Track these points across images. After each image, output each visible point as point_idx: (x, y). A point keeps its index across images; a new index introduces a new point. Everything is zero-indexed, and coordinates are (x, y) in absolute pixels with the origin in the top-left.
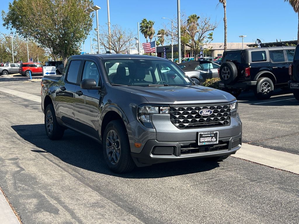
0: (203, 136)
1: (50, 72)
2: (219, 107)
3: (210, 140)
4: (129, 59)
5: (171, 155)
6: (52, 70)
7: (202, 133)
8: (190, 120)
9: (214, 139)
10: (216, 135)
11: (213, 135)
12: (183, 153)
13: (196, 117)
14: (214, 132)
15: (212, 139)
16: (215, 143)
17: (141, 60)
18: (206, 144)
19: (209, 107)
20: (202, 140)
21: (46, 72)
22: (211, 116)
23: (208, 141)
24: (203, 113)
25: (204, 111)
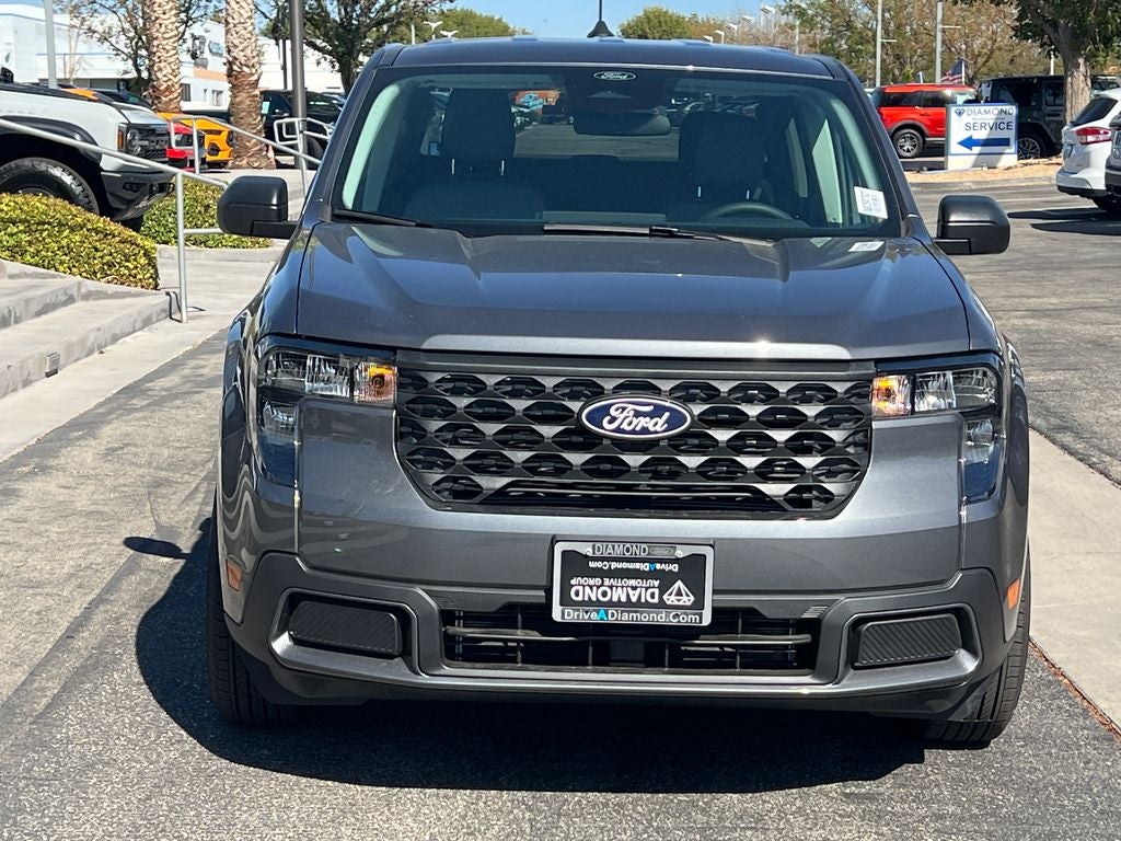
0: (592, 564)
1: (982, 135)
3: (646, 597)
6: (997, 126)
7: (587, 549)
8: (520, 456)
10: (692, 569)
11: (675, 568)
13: (563, 442)
14: (680, 553)
15: (662, 591)
16: (687, 619)
17: (610, 76)
18: (611, 620)
19: (666, 386)
20: (583, 589)
21: (965, 135)
22: (678, 443)
23: (634, 599)
24: (610, 422)
25: (624, 409)
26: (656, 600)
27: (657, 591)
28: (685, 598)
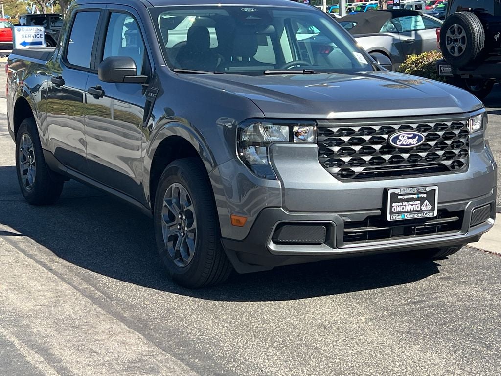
0: (399, 197)
1: (30, 40)
2: (440, 126)
3: (416, 208)
4: (217, 6)
5: (320, 244)
6: (36, 36)
7: (397, 191)
8: (367, 158)
9: (427, 206)
10: (431, 195)
11: (425, 196)
12: (349, 239)
13: (382, 152)
14: (428, 189)
15: (421, 204)
16: (430, 215)
17: (246, 10)
18: (406, 218)
19: (415, 126)
20: (397, 207)
21: (22, 41)
22: (420, 149)
23: (412, 209)
24: (399, 142)
25: (404, 136)
26: (419, 209)
27: (419, 205)
28: (428, 207)
